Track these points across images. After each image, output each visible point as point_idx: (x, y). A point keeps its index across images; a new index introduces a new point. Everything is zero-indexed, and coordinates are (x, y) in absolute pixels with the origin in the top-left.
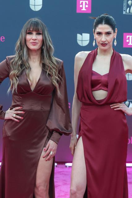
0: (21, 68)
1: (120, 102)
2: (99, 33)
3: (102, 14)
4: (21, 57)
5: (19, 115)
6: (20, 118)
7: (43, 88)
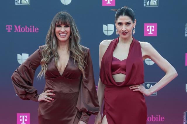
0: (51, 56)
1: (139, 84)
2: (120, 24)
3: (123, 7)
4: (50, 47)
5: (50, 96)
6: (51, 99)
7: (70, 74)
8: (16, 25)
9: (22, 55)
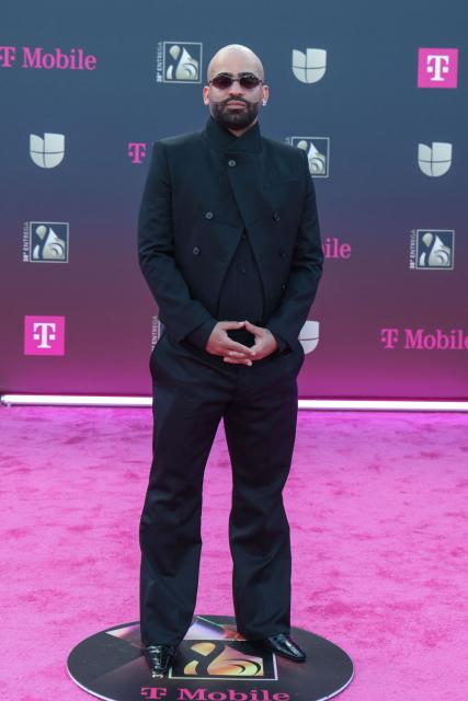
8: (26, 46)
9: (43, 137)
